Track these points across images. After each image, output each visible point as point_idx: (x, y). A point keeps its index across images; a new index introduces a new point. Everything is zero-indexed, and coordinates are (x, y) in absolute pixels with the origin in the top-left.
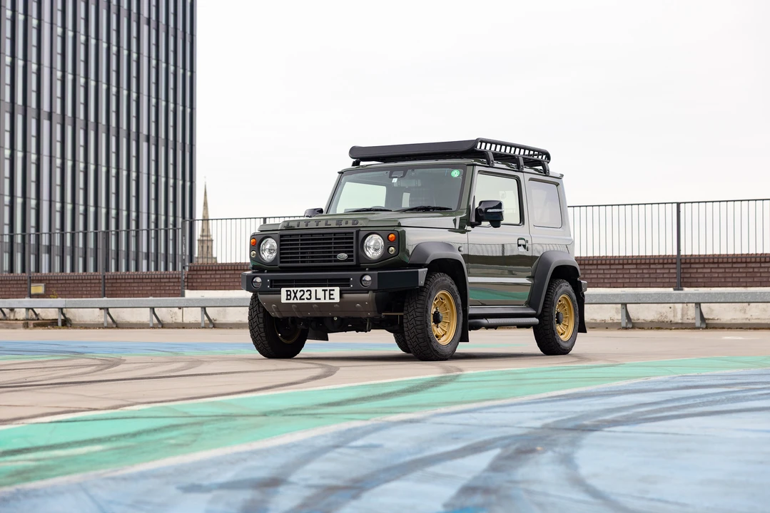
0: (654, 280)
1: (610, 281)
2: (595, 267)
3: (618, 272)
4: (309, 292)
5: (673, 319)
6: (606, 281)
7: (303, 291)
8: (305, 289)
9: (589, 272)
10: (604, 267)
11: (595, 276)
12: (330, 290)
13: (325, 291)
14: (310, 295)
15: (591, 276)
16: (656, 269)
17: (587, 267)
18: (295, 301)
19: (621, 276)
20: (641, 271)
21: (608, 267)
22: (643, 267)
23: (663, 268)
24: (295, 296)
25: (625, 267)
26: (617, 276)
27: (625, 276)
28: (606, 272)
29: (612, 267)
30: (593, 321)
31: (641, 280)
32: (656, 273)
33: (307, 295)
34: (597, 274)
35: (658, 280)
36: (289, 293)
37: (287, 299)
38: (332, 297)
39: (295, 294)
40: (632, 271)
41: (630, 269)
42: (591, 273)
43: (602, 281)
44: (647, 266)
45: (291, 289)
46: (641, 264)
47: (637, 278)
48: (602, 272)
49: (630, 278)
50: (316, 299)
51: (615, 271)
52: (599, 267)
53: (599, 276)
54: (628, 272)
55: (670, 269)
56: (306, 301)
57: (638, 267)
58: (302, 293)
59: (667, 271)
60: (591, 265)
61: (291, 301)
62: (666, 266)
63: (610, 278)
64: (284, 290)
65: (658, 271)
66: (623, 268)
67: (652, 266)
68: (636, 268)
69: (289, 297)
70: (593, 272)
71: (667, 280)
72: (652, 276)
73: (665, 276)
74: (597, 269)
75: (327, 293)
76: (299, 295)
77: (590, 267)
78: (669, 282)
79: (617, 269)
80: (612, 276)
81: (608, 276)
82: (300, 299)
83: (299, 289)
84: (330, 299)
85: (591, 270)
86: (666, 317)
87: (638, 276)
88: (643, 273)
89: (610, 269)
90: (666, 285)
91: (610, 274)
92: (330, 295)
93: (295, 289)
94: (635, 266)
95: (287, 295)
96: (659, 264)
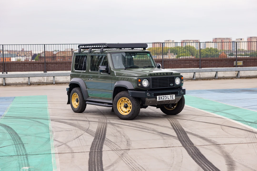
0: (35, 69)
1: (20, 69)
2: (14, 65)
3: (23, 66)
4: (166, 97)
5: (43, 82)
6: (18, 69)
7: (164, 96)
8: (165, 96)
9: (12, 66)
10: (18, 65)
11: (15, 68)
12: (172, 96)
13: (170, 96)
14: (166, 98)
15: (13, 68)
16: (36, 65)
17: (11, 65)
18: (162, 100)
19: (24, 68)
20: (31, 66)
21: (19, 65)
22: (31, 65)
23: (38, 65)
24: (162, 98)
25: (25, 65)
26: (22, 68)
27: (25, 68)
28: (18, 66)
29: (21, 65)
30: (16, 83)
31: (31, 69)
32: (36, 67)
33: (165, 98)
34: (15, 67)
35: (37, 69)
36: (159, 97)
37: (159, 100)
38: (173, 98)
39: (161, 98)
40: (27, 66)
41: (27, 65)
42: (13, 67)
43: (17, 69)
44: (33, 65)
45: (160, 96)
46: (31, 64)
47: (29, 68)
48: (17, 66)
49: (27, 68)
50: (168, 99)
51: (21, 66)
52: (16, 65)
53: (16, 68)
54: (26, 66)
55: (40, 65)
56: (165, 100)
57: (30, 65)
58: (164, 97)
59: (40, 66)
60: (13, 64)
61: (160, 100)
62: (39, 64)
63: (20, 68)
64: (158, 97)
65: (37, 66)
66: (24, 65)
67: (34, 64)
68: (29, 65)
69: (159, 99)
70: (14, 66)
71: (40, 69)
72: (35, 68)
73: (39, 67)
74: (15, 65)
75: (171, 97)
76: (163, 98)
77: (13, 65)
78: (41, 69)
79: (22, 65)
80: (21, 68)
81: (19, 68)
82: (163, 99)
83: (163, 96)
84: (172, 98)
85: (13, 66)
86: (41, 81)
87: (30, 68)
88: (31, 67)
89: (20, 65)
90: (39, 70)
91: (20, 67)
92: (172, 97)
93: (161, 96)
94: (28, 65)
95: (159, 98)
96: (37, 64)
